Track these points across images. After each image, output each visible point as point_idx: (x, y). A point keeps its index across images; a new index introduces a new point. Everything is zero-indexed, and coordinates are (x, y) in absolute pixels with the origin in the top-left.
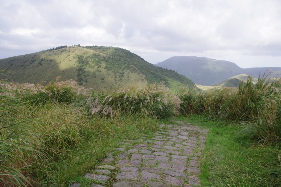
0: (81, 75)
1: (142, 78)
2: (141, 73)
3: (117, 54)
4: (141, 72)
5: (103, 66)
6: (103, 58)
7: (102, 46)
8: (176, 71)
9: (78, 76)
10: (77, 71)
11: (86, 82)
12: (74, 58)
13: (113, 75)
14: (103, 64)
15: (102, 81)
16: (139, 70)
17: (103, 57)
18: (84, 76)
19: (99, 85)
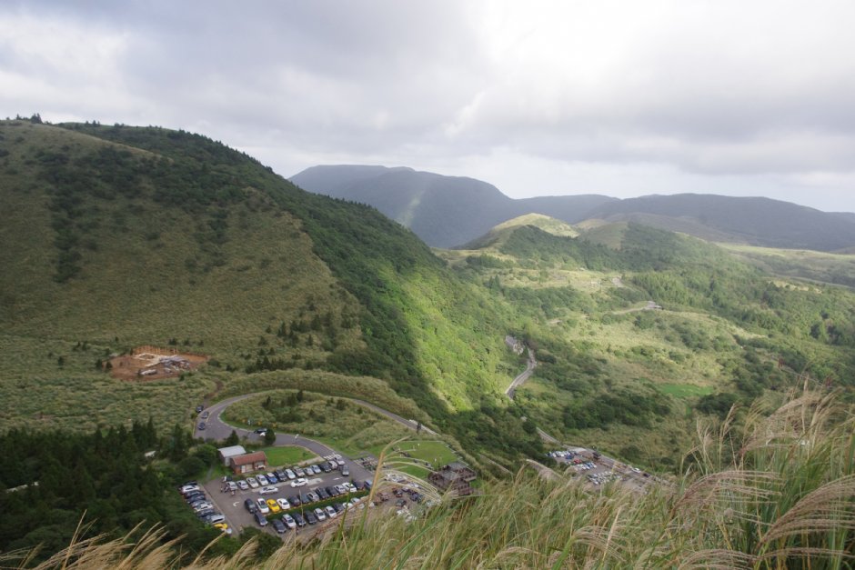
0: (66, 223)
1: (294, 228)
2: (286, 213)
3: (182, 150)
4: (284, 210)
5: (149, 190)
6: (142, 164)
7: (120, 124)
8: (373, 207)
9: (56, 227)
10: (51, 209)
11: (93, 247)
12: (28, 163)
13: (188, 223)
14: (148, 186)
15: (154, 243)
16: (276, 204)
17: (143, 160)
18: (80, 226)
19: (146, 257)
